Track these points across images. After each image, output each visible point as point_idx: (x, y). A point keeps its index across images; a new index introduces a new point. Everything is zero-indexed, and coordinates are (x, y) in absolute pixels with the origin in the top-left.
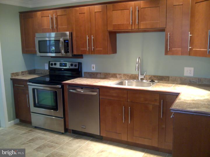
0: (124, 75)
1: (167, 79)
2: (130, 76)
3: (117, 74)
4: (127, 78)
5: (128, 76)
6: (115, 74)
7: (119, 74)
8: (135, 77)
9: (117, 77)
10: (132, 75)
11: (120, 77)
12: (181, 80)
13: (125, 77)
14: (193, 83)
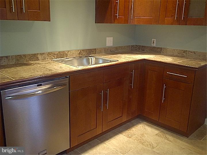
0: (49, 54)
1: (94, 51)
2: (57, 54)
4: (53, 58)
5: (55, 54)
7: (41, 54)
9: (39, 58)
10: (60, 52)
11: (43, 58)
12: (105, 51)
13: (51, 57)
14: (113, 52)
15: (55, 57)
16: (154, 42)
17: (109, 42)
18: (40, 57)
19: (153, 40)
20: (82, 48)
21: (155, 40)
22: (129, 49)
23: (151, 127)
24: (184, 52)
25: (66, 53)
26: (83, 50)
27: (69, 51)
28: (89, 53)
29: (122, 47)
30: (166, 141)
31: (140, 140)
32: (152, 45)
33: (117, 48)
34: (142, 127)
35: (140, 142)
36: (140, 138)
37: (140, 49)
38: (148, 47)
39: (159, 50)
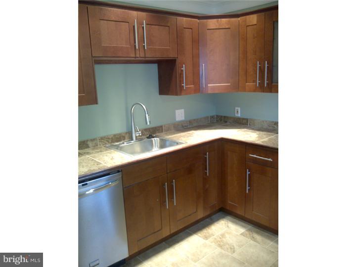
0: (102, 139)
1: (161, 128)
2: (112, 138)
3: (87, 141)
4: (107, 143)
5: (109, 139)
6: (84, 141)
7: (92, 140)
8: (120, 137)
9: (89, 146)
10: (115, 135)
11: (94, 145)
12: (174, 127)
13: (104, 142)
14: (185, 127)
15: (109, 142)
16: (238, 112)
17: (180, 115)
18: (90, 144)
19: (236, 108)
21: (239, 108)
22: (208, 121)
23: (237, 224)
24: (275, 124)
25: (124, 135)
28: (155, 131)
29: (198, 119)
30: (252, 242)
31: (220, 242)
32: (236, 115)
33: (190, 122)
34: (224, 225)
35: (219, 245)
36: (219, 240)
37: (221, 120)
38: (231, 118)
39: (244, 121)
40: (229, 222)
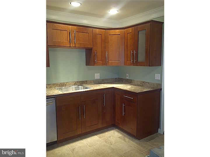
0: (54, 84)
1: (86, 82)
5: (58, 85)
8: (64, 84)
9: (47, 87)
10: (61, 83)
11: (49, 87)
12: (94, 82)
13: (55, 86)
14: (100, 82)
15: (57, 86)
16: (127, 76)
17: (97, 76)
19: (127, 74)
20: (77, 80)
21: (128, 74)
24: (143, 83)
26: (77, 82)
27: (67, 83)
28: (82, 83)
29: (107, 79)
30: (123, 141)
32: (127, 78)
33: (103, 80)
35: (105, 141)
36: (107, 139)
37: (120, 81)
38: (124, 79)
39: (130, 81)
40: (116, 131)
